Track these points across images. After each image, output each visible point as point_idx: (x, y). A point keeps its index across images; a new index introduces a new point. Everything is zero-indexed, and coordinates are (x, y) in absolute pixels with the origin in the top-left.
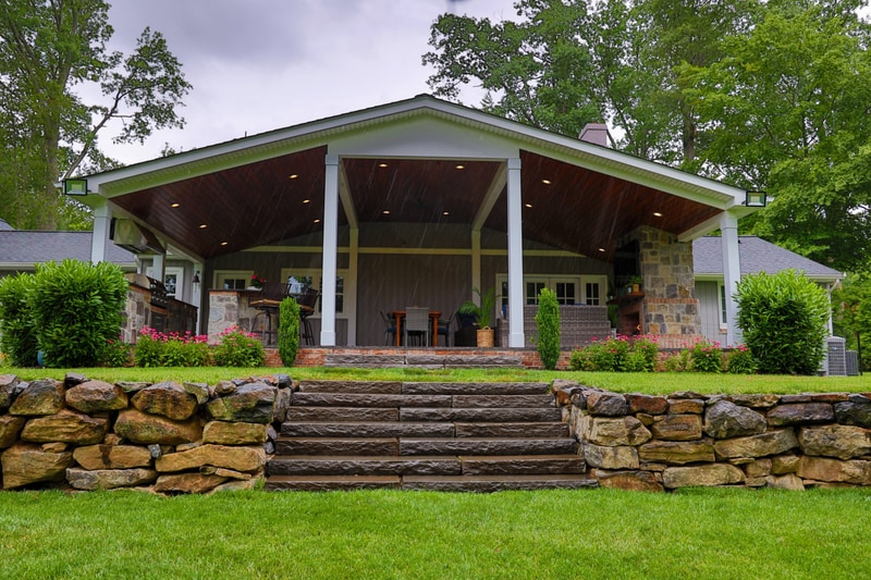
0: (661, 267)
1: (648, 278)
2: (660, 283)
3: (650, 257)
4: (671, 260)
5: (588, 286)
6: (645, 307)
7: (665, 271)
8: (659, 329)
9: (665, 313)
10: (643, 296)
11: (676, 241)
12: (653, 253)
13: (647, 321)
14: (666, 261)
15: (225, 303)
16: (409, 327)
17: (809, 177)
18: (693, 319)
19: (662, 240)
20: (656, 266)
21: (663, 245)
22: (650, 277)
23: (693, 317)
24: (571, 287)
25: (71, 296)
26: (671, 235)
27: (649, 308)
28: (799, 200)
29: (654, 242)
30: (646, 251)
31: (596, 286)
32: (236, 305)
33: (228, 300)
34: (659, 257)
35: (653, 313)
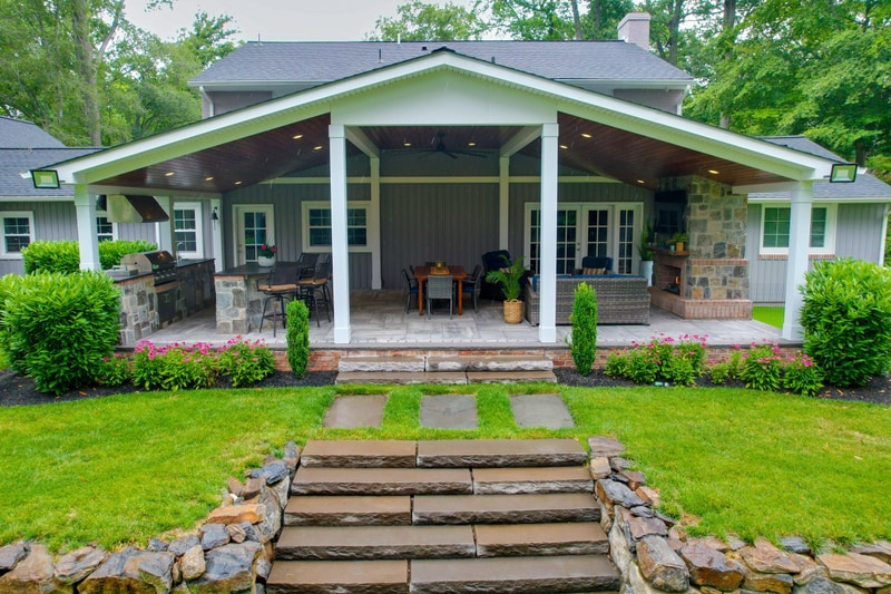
0: (710, 224)
1: (694, 235)
2: (708, 242)
3: (698, 211)
4: (722, 215)
5: (623, 213)
6: (688, 268)
7: (714, 229)
8: (702, 293)
9: (711, 276)
10: (688, 256)
11: (730, 193)
12: (702, 208)
13: (690, 284)
14: (716, 216)
15: (232, 288)
16: (432, 295)
17: (869, 53)
18: (741, 283)
19: (714, 191)
20: (705, 221)
21: (714, 197)
22: (697, 234)
23: (740, 280)
24: (604, 214)
25: (52, 322)
26: (724, 186)
27: (693, 270)
28: (854, 78)
29: (704, 195)
30: (694, 206)
31: (631, 213)
32: (243, 289)
33: (235, 284)
34: (708, 211)
35: (698, 277)
